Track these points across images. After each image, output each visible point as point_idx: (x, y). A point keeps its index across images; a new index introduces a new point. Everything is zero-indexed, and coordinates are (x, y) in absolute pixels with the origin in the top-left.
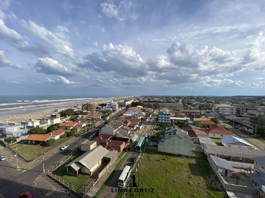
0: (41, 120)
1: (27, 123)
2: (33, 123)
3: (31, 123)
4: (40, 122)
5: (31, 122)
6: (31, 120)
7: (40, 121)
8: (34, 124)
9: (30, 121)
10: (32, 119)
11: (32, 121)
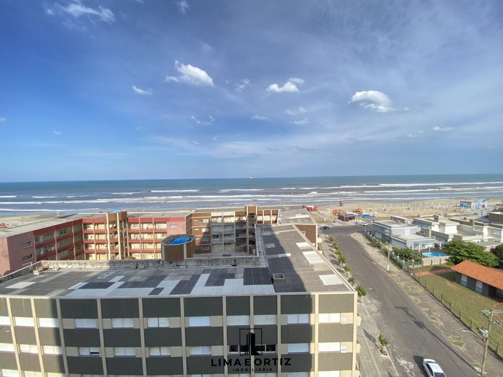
0: (461, 222)
1: (430, 225)
2: (442, 225)
3: (437, 226)
4: (459, 228)
5: (438, 223)
6: (436, 219)
7: (458, 224)
8: (444, 230)
9: (433, 219)
10: (440, 217)
11: (440, 221)
